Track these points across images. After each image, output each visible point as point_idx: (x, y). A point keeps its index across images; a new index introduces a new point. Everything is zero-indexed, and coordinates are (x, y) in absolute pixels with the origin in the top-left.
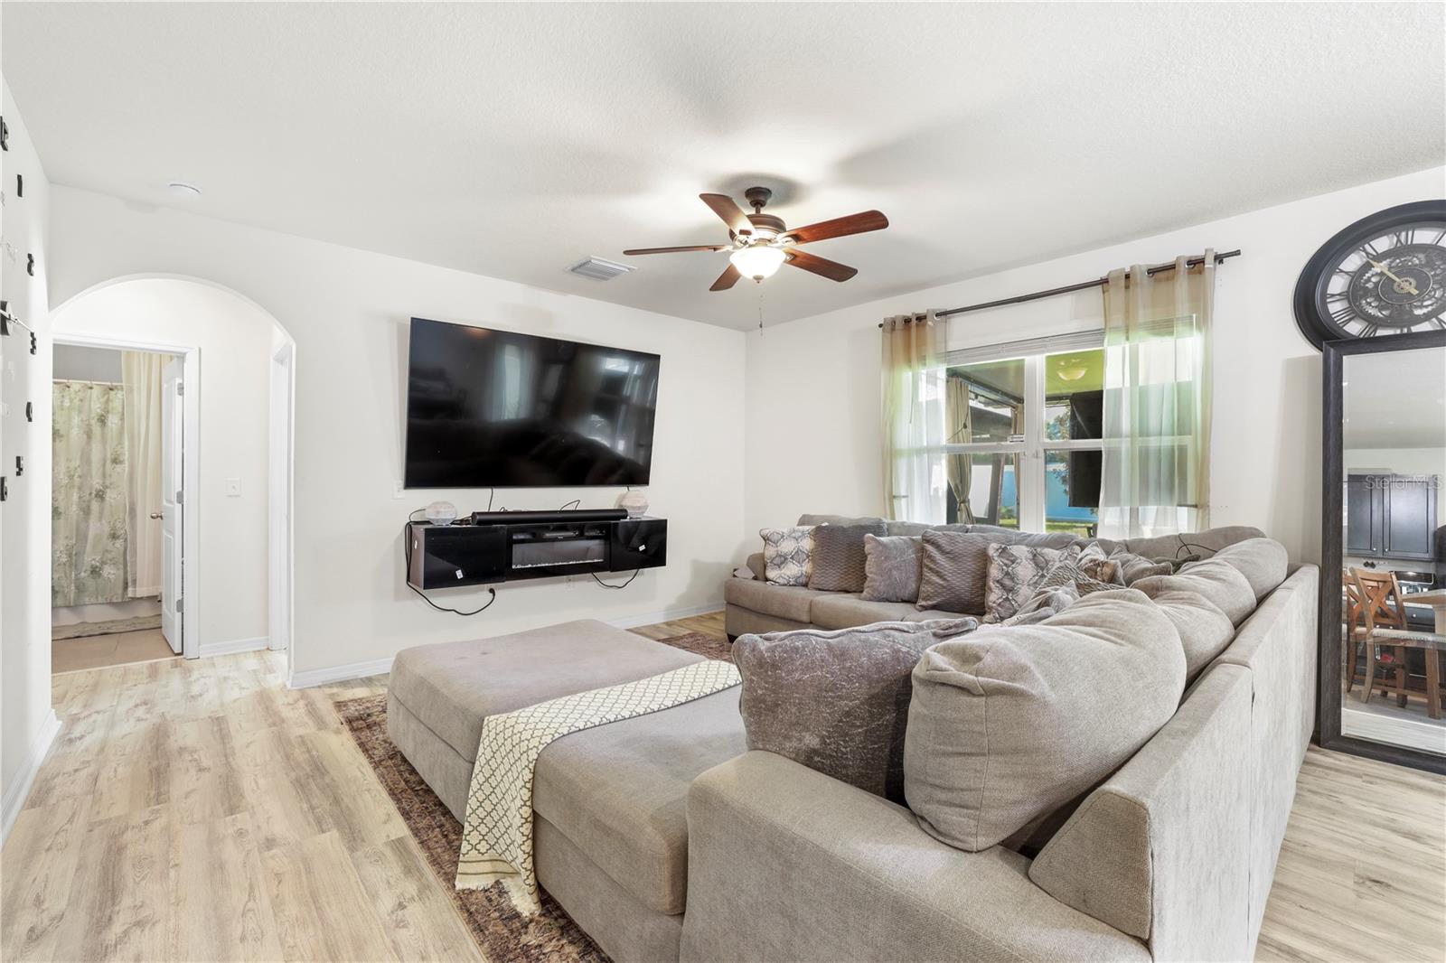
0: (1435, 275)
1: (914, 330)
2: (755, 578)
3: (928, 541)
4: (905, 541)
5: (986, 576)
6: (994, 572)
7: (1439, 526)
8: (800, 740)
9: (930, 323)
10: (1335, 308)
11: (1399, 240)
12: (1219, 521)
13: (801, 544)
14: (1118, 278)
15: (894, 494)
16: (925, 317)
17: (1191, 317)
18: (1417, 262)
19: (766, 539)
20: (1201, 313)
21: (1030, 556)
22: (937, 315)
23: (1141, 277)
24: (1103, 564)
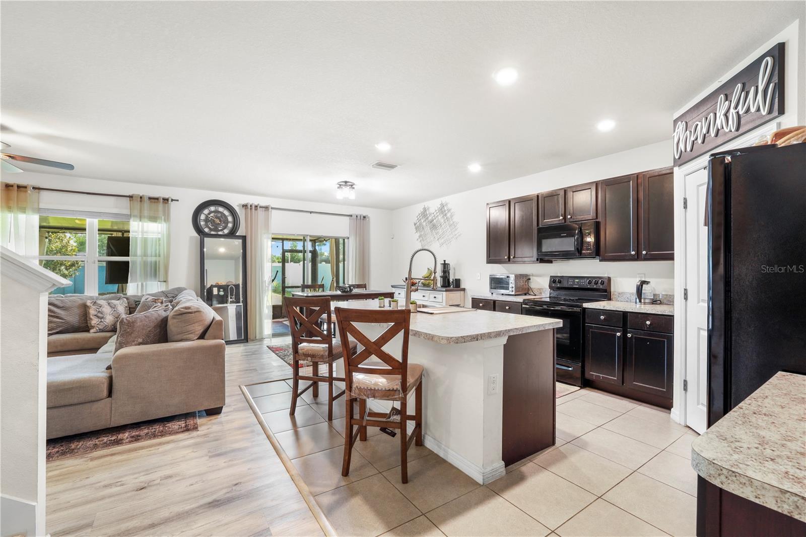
0: (223, 220)
1: (15, 192)
5: (87, 314)
6: (92, 312)
8: (137, 341)
9: (29, 192)
11: (215, 208)
12: (173, 286)
14: (136, 197)
16: (26, 188)
17: (163, 217)
18: (219, 215)
20: (167, 217)
21: (107, 304)
22: (33, 188)
23: (146, 199)
24: (158, 299)
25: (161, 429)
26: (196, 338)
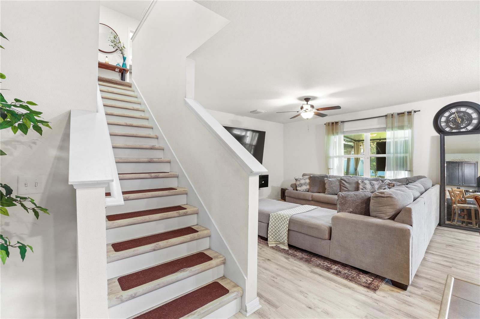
0: (466, 118)
1: (335, 126)
2: (293, 190)
3: (342, 180)
4: (336, 180)
5: (358, 188)
6: (361, 186)
7: (478, 176)
9: (339, 124)
10: (443, 124)
11: (457, 110)
12: (415, 174)
13: (306, 181)
14: (389, 115)
15: (329, 168)
16: (338, 122)
17: (408, 125)
18: (461, 115)
19: (296, 180)
20: (411, 125)
21: (369, 183)
22: (341, 122)
23: (396, 115)
24: (391, 183)
25: (355, 275)
26: (388, 218)
